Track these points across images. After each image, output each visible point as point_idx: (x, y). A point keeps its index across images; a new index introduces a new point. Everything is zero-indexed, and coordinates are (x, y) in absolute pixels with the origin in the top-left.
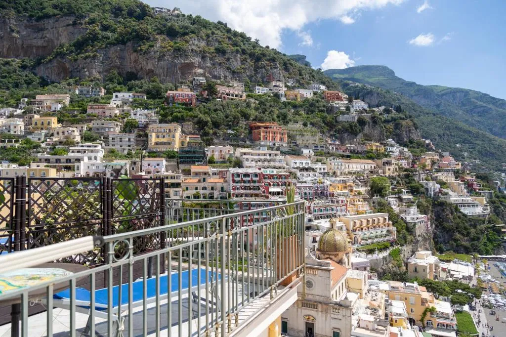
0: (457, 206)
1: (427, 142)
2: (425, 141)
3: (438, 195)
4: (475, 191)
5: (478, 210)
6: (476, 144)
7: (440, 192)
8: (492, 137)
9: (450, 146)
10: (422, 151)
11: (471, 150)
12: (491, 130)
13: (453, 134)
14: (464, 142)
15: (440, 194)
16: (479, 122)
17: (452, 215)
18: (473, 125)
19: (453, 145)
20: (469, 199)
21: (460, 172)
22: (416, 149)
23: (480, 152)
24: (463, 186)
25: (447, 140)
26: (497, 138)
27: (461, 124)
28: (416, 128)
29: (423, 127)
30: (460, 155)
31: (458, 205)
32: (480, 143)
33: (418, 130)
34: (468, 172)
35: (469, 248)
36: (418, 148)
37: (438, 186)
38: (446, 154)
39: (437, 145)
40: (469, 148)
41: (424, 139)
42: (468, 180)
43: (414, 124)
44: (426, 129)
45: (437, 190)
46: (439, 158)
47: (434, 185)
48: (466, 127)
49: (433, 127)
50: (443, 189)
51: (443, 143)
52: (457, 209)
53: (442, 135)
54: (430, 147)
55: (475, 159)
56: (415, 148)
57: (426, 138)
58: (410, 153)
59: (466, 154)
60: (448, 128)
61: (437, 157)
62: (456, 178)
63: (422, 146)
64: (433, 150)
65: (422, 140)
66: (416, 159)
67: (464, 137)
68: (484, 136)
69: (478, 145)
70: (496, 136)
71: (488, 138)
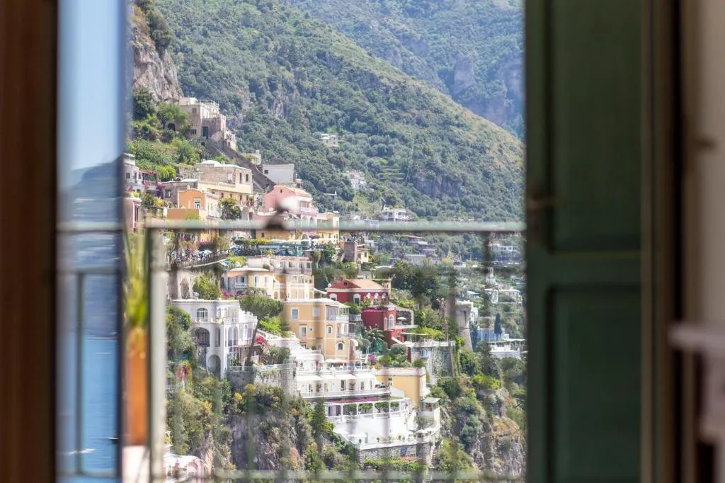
0: (319, 410)
1: (208, 111)
2: (195, 110)
3: (249, 363)
4: (391, 342)
5: (401, 427)
6: (393, 135)
7: (255, 347)
8: (453, 108)
9: (295, 140)
10: (182, 156)
11: (376, 161)
12: (448, 79)
13: (307, 84)
14: (351, 121)
15: (255, 359)
16: (406, 39)
17: (301, 453)
18: (383, 50)
19: (306, 136)
20: (368, 379)
21: (335, 258)
22: (158, 145)
23: (408, 175)
24: (344, 320)
25: (286, 111)
26: (469, 114)
27: (342, 44)
28: (161, 45)
29: (187, 42)
30: (333, 185)
31: (327, 405)
32: (409, 131)
33: (168, 54)
34: (364, 259)
36: (167, 139)
37: (246, 319)
38: (282, 174)
39: (246, 130)
40: (369, 154)
41: (193, 101)
42: (363, 294)
43: (154, 24)
44: (198, 49)
45: (243, 341)
46: (255, 188)
47: (233, 316)
48: (359, 56)
49: (226, 43)
50: (268, 336)
51: (264, 121)
52: (320, 426)
53: (263, 84)
54: (216, 137)
55: (390, 202)
56: (152, 137)
57: (202, 94)
59: (357, 180)
60: (288, 56)
61: (246, 188)
62: (320, 283)
63: (187, 133)
64: (232, 155)
65: (183, 101)
66: (159, 193)
67: (348, 103)
68: (424, 102)
69: (404, 140)
70: (465, 104)
71: (437, 111)
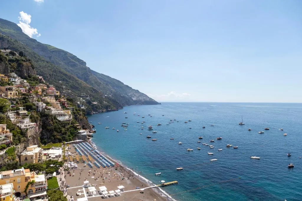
0: (55, 116)
1: (40, 77)
2: (38, 77)
3: (45, 110)
4: (66, 107)
5: (67, 118)
6: (69, 82)
7: (46, 108)
8: (77, 79)
10: (36, 83)
11: (67, 85)
12: (77, 75)
13: (57, 75)
14: (63, 80)
16: (72, 70)
17: (52, 122)
18: (69, 72)
19: (57, 81)
20: (62, 112)
21: (58, 97)
22: (32, 82)
23: (71, 87)
24: (59, 105)
25: (55, 78)
26: (79, 79)
27: (63, 70)
28: (33, 68)
29: (40, 69)
30: (61, 87)
31: (56, 116)
32: (71, 81)
33: (34, 70)
34: (63, 97)
35: (61, 139)
36: (34, 81)
37: (44, 105)
38: (51, 86)
39: (49, 80)
40: (66, 84)
41: (38, 76)
42: (62, 101)
43: (32, 66)
44: (42, 70)
45: (44, 107)
46: (47, 88)
47: (42, 104)
48: (65, 72)
49: (46, 69)
50: (48, 107)
51: (51, 79)
52: (55, 118)
53: (51, 75)
54: (42, 81)
55: (69, 90)
56: (32, 81)
57: (40, 75)
58: (28, 84)
59: (64, 87)
60: (55, 71)
61: (46, 88)
62: (56, 100)
63: (37, 80)
64: (43, 83)
65: (37, 76)
66: (32, 88)
67: (63, 77)
68: (73, 78)
69: (71, 82)
70: (79, 78)
71: (75, 79)
